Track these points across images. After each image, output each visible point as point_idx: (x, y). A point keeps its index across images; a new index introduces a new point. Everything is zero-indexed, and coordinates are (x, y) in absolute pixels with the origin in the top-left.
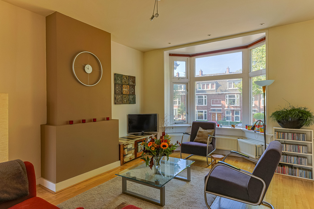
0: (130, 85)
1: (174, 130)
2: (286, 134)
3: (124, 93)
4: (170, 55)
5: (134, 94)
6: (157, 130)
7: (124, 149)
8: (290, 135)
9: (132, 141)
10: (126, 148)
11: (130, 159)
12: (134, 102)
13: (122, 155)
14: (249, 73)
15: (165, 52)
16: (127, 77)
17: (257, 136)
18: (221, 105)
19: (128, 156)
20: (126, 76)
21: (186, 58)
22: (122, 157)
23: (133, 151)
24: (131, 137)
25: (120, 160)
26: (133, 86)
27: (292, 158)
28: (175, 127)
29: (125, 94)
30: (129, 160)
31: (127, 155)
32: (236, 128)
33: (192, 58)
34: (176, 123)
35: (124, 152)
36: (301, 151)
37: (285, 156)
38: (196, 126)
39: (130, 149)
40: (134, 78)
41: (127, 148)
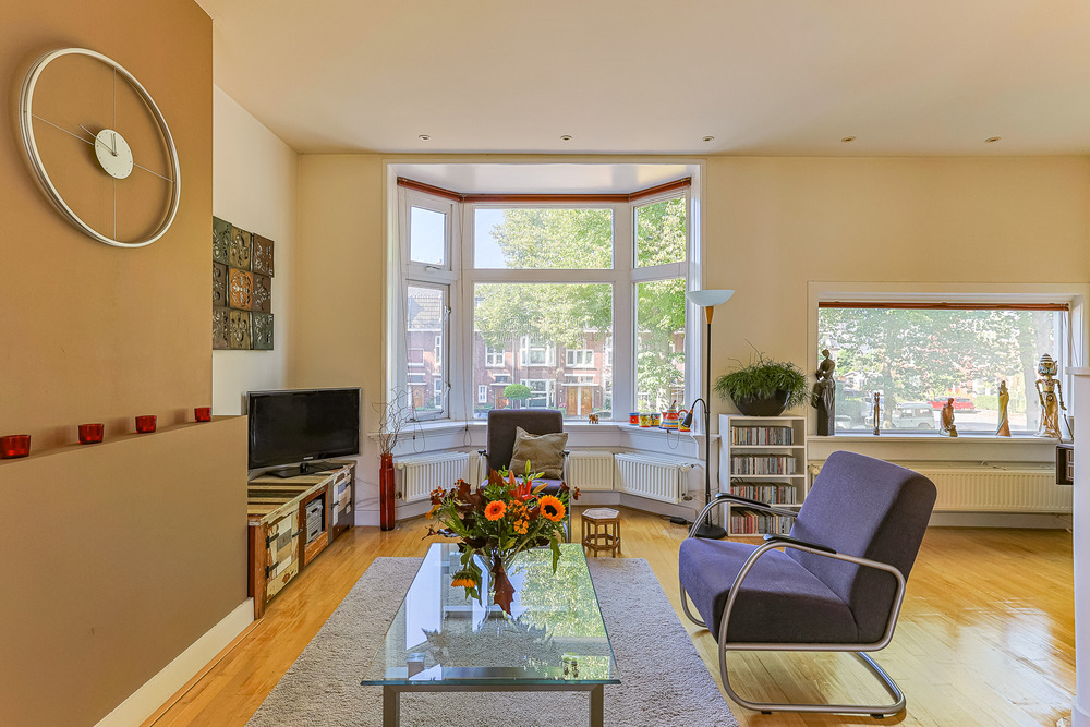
0: (256, 273)
1: (419, 445)
2: (754, 430)
3: (235, 301)
4: (401, 181)
5: (266, 308)
6: (361, 449)
7: (268, 541)
8: (762, 431)
9: (293, 504)
10: (273, 538)
11: (284, 580)
12: (268, 344)
13: (259, 571)
14: (630, 269)
15: (389, 166)
16: (244, 236)
17: (673, 442)
18: (422, 364)
19: (280, 569)
20: (242, 231)
21: (448, 202)
22: (259, 581)
23: (295, 541)
24: (261, 488)
25: (250, 594)
26: (264, 279)
27: (767, 488)
28: (422, 432)
29: (239, 306)
30: (283, 585)
31: (277, 564)
32: (601, 423)
33: (468, 205)
34: (413, 420)
35: (267, 556)
36: (784, 471)
37: (752, 488)
38: (503, 426)
39: (287, 538)
40: (268, 245)
41: (277, 535)
